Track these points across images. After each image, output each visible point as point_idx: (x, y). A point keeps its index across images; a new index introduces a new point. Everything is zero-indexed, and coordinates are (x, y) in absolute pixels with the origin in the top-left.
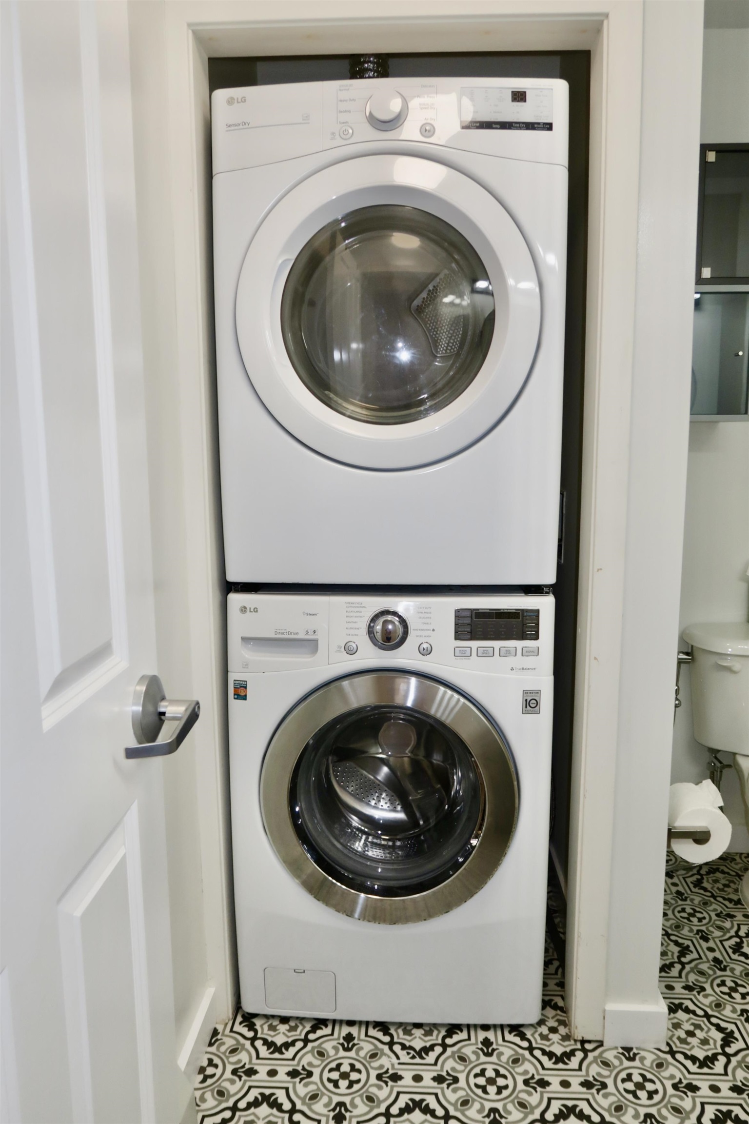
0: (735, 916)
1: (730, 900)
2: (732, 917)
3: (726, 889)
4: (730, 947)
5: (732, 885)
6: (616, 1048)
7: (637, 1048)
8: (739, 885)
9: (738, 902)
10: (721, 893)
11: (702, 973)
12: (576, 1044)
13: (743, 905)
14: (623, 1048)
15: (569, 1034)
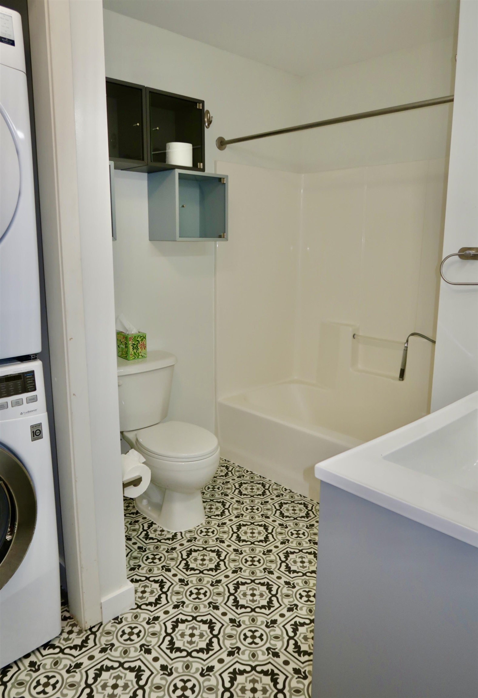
0: (139, 521)
1: (133, 513)
2: (137, 521)
3: (128, 508)
4: (143, 538)
5: (130, 505)
6: (110, 621)
7: (121, 615)
8: (134, 503)
9: (137, 513)
10: (127, 511)
11: (135, 558)
12: (87, 633)
13: (140, 513)
14: (114, 619)
15: (81, 629)
